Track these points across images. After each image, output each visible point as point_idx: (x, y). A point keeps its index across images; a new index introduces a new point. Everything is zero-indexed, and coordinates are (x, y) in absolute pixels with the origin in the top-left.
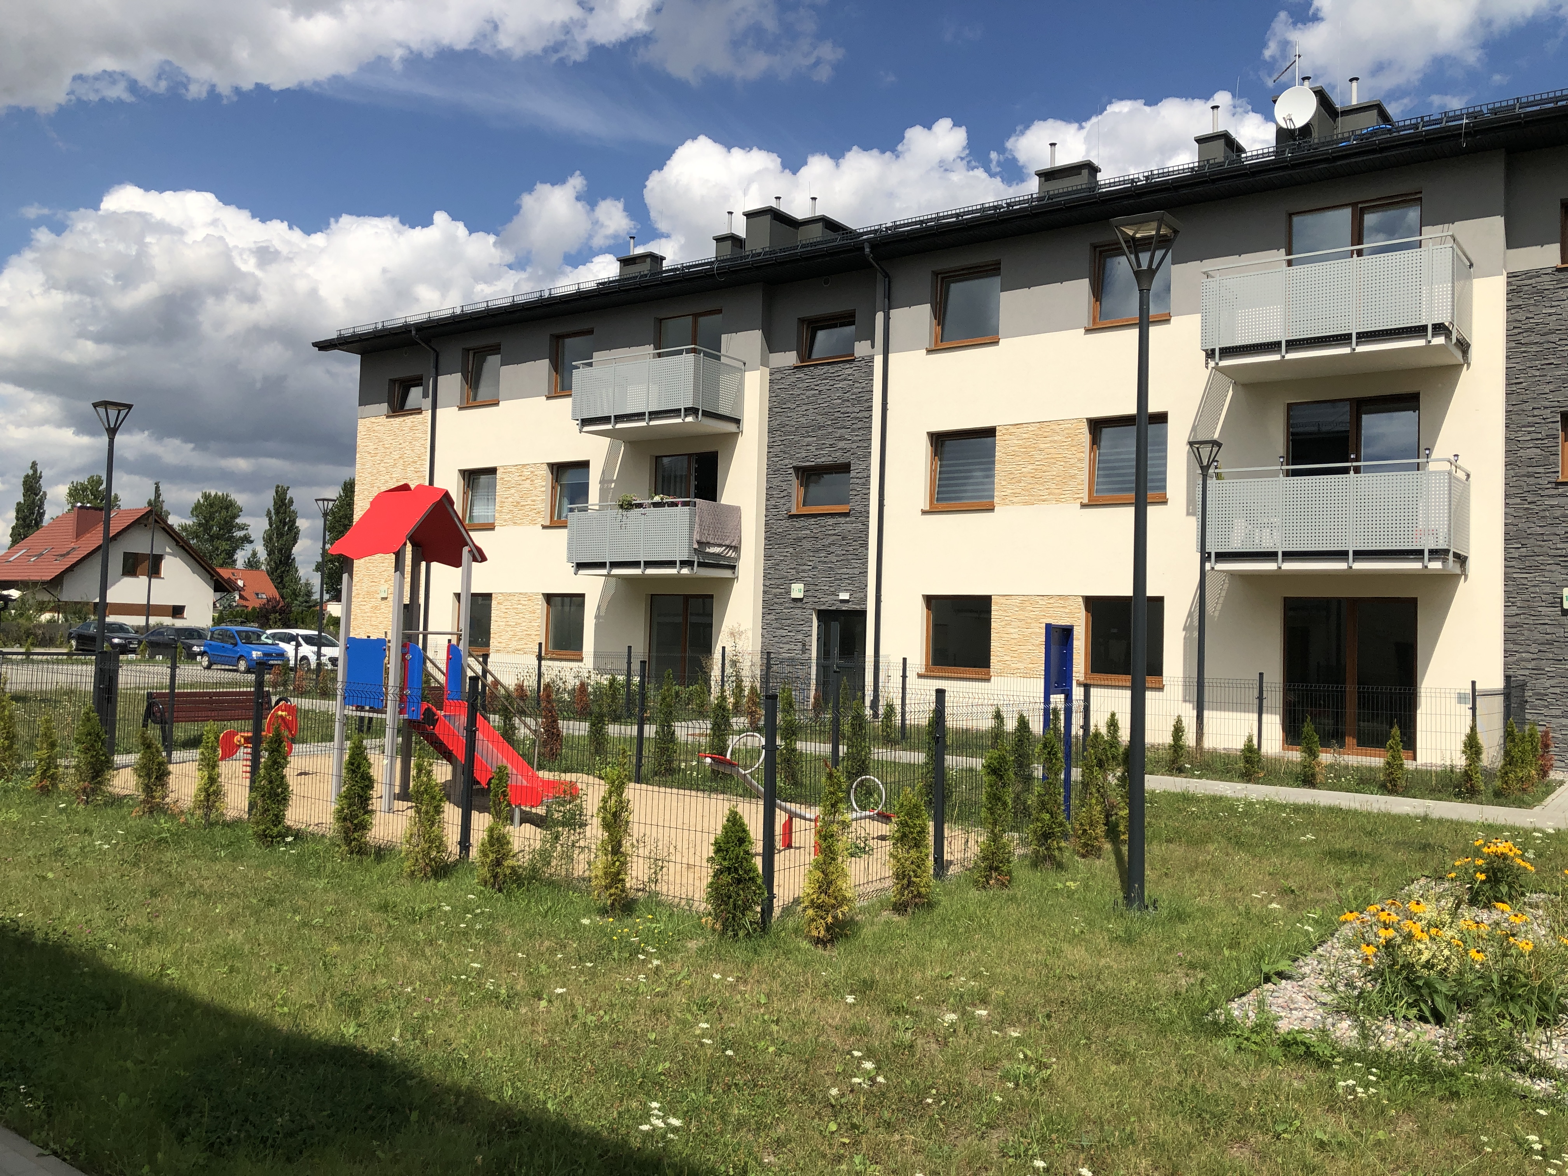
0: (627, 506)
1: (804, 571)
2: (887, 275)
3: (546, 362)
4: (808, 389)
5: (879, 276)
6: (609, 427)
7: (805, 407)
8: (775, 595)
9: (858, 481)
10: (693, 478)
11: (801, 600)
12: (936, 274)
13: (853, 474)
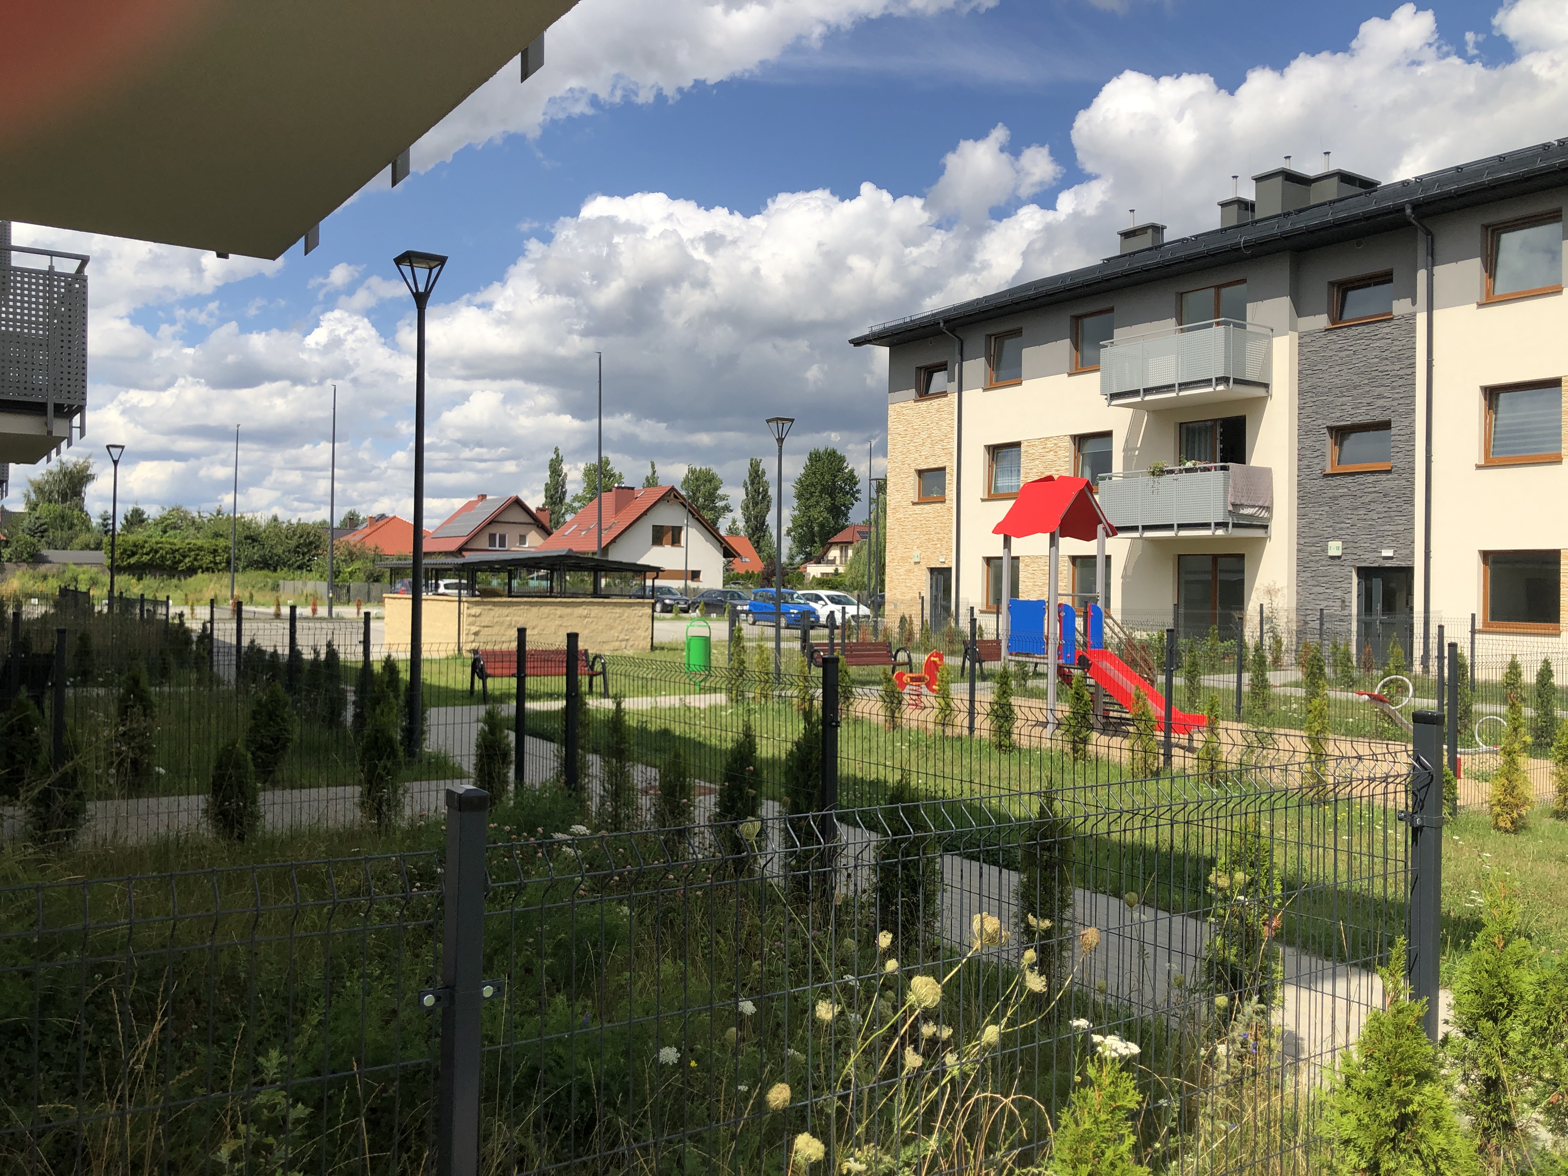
0: (1159, 472)
1: (1341, 529)
2: (1428, 233)
3: (1067, 342)
4: (1341, 349)
5: (1421, 234)
6: (1138, 399)
7: (1338, 368)
8: (1311, 553)
9: (1400, 438)
10: (1218, 442)
11: (1339, 557)
12: (1486, 227)
13: (1393, 431)
